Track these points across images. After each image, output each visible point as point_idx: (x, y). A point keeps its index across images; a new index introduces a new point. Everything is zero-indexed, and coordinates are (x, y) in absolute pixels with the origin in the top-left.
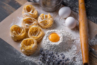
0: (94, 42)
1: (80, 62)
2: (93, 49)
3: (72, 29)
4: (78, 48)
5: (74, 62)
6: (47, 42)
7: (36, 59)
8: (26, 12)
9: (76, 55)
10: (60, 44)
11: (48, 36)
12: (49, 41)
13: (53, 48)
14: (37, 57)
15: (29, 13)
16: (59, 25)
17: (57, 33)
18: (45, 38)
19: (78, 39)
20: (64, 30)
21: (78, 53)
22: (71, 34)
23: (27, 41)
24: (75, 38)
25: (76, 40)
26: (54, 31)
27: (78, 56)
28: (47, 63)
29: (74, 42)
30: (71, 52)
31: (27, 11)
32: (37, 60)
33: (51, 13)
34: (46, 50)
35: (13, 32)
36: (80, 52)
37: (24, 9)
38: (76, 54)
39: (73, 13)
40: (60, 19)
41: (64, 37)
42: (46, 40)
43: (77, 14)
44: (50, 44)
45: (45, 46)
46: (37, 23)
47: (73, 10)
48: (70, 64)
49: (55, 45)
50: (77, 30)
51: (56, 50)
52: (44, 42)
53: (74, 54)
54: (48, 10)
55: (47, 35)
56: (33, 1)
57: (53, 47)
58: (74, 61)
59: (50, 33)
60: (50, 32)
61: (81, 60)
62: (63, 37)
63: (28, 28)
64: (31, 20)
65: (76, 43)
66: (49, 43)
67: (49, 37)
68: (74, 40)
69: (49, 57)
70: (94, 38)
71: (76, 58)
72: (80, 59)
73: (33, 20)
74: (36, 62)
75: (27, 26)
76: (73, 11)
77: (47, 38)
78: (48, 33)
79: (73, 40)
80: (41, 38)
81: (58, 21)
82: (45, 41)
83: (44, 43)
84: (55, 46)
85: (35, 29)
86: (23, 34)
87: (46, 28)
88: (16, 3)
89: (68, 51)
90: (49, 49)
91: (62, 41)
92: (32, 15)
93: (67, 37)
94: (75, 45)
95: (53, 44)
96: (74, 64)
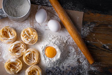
0: (85, 34)
1: (84, 61)
2: (88, 41)
4: (75, 47)
5: (80, 64)
9: (78, 56)
11: (44, 54)
12: (49, 60)
15: (9, 38)
16: (43, 32)
18: (43, 59)
19: (70, 38)
20: (51, 35)
21: (78, 53)
22: (60, 36)
24: (66, 39)
25: (69, 40)
27: (80, 56)
30: (72, 56)
35: (11, 69)
36: (79, 51)
37: (1, 36)
39: (47, 9)
43: (51, 8)
44: (52, 63)
45: (47, 65)
47: (44, 5)
48: (78, 68)
49: (57, 60)
52: (45, 63)
53: (76, 57)
59: (44, 49)
61: (85, 59)
65: (70, 43)
67: (46, 55)
68: (67, 41)
70: (82, 29)
71: (80, 59)
72: (83, 58)
76: (46, 6)
77: (46, 57)
78: (43, 51)
81: (39, 28)
82: (45, 61)
89: (69, 56)
90: (53, 66)
93: (61, 44)
94: (71, 45)
95: (54, 59)
96: (81, 67)
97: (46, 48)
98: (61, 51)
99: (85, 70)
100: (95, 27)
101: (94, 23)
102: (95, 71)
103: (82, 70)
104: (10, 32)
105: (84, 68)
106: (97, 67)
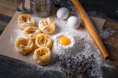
0: (104, 36)
1: (99, 58)
2: (106, 43)
3: (76, 29)
5: (94, 59)
6: (60, 47)
7: (55, 67)
8: (23, 23)
9: (92, 52)
10: (74, 46)
11: (58, 41)
13: (69, 52)
14: (55, 65)
15: (27, 22)
16: (61, 28)
17: (65, 35)
18: (55, 44)
19: (87, 37)
20: (69, 31)
21: (94, 50)
22: (78, 34)
23: (39, 51)
24: (84, 37)
25: (86, 38)
26: (62, 35)
27: (95, 53)
28: (70, 67)
29: (85, 41)
30: (86, 51)
32: (56, 68)
34: (61, 55)
35: (20, 46)
36: (95, 48)
38: (92, 51)
40: (60, 22)
41: (74, 38)
43: (74, 13)
44: (64, 49)
45: (58, 52)
46: (39, 31)
48: (90, 62)
49: (69, 47)
50: (81, 28)
51: (71, 52)
52: (57, 48)
53: (90, 52)
54: (43, 16)
55: (57, 40)
56: (23, 10)
57: (68, 50)
60: (58, 36)
61: (100, 56)
63: (33, 38)
64: (32, 29)
65: (87, 41)
66: (62, 47)
67: (59, 42)
69: (69, 61)
70: (102, 32)
71: (94, 55)
72: (97, 55)
73: (34, 29)
74: (56, 70)
75: (32, 36)
77: (58, 43)
78: (57, 38)
79: (83, 39)
80: (52, 44)
81: (58, 24)
82: (57, 46)
83: (57, 49)
84: (69, 49)
85: (42, 37)
86: (31, 46)
87: (50, 34)
88: (4, 15)
89: (83, 51)
90: (64, 54)
91: (74, 42)
92: (31, 24)
93: (77, 37)
94: (87, 42)
95: (67, 47)
96: (94, 62)
97: (61, 37)
99: (98, 65)
100: (115, 33)
101: (115, 29)
102: (108, 68)
103: (94, 64)
104: (29, 19)
105: (98, 63)
106: (112, 65)
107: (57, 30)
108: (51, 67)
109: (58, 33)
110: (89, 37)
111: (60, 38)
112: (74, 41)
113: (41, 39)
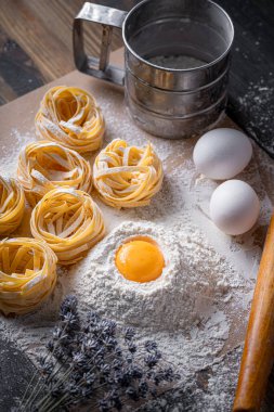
1: (223, 395)
3: (234, 237)
4: (237, 330)
5: (198, 391)
6: (102, 273)
7: (37, 339)
8: (51, 119)
9: (216, 360)
10: (154, 295)
11: (113, 247)
12: (111, 271)
13: (123, 309)
14: (42, 332)
15: (62, 123)
16: (182, 206)
17: (159, 241)
18: (97, 252)
19: (248, 290)
20: (197, 231)
21: (228, 352)
22: (222, 260)
23: (15, 248)
24: (235, 282)
25: (239, 293)
26: (149, 231)
27: (225, 369)
28: (76, 369)
29: (226, 300)
30: (195, 343)
31: (54, 115)
32: (39, 345)
33: (166, 144)
34: (91, 306)
36: (240, 350)
37: (48, 100)
38: (217, 356)
39: (263, 164)
40: (197, 180)
41: (182, 267)
42: (100, 261)
44: (109, 287)
45: (88, 288)
46: (86, 176)
47: (264, 149)
48: (177, 394)
49: (134, 294)
50: (255, 244)
51: (133, 316)
52: (88, 272)
53: (209, 355)
54: (151, 128)
55: (112, 242)
56: (100, 74)
57: (123, 302)
58: (200, 386)
59: (129, 234)
61: (231, 391)
62: (177, 268)
63: (37, 190)
64: (64, 156)
65: (233, 305)
66: (109, 278)
67: (117, 253)
68: (229, 288)
69: (90, 343)
71: (214, 374)
72: (227, 382)
73: (70, 158)
74: (30, 351)
75: (35, 180)
76: (266, 155)
77: (109, 257)
78: (121, 233)
79: (225, 291)
80: (84, 247)
81: (182, 187)
82: (93, 264)
83: (89, 276)
84: (130, 301)
85: (70, 203)
86: (8, 216)
87: (123, 209)
88: (28, 64)
89: (187, 334)
90: (103, 307)
91: (167, 284)
92: (75, 136)
93: (200, 272)
94: (228, 312)
95: (127, 286)
96: (193, 402)
97: (139, 237)
98: (175, 283)
107: (160, 206)
108: (20, 332)
109: (152, 218)
110: (251, 295)
111: (133, 240)
112: (171, 277)
113: (63, 208)
